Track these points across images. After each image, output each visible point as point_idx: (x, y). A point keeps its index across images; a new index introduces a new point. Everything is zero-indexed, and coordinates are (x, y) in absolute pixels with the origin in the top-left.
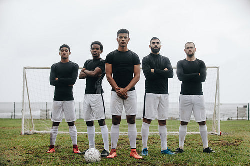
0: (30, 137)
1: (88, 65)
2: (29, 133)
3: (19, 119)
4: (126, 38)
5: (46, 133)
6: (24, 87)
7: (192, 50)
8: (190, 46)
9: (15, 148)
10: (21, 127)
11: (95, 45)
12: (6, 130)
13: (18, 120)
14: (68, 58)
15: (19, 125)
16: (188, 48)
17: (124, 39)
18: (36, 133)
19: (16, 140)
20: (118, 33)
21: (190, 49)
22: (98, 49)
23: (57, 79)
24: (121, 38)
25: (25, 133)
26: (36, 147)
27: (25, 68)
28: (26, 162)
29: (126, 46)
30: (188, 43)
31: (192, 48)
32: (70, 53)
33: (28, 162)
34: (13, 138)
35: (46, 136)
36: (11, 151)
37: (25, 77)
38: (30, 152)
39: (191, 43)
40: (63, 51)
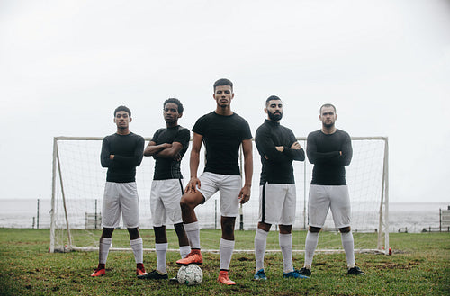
0: (63, 256)
1: (159, 137)
2: (63, 249)
3: (45, 229)
4: (227, 92)
5: (92, 251)
6: (54, 171)
7: (331, 117)
8: (328, 110)
9: (37, 270)
10: (49, 241)
11: (170, 104)
12: (24, 246)
13: (44, 232)
14: (127, 127)
15: (46, 240)
16: (325, 114)
17: (224, 94)
18: (74, 251)
19: (40, 260)
20: (215, 86)
21: (328, 116)
22: (173, 110)
23: (113, 156)
24: (220, 92)
25: (56, 251)
26: (73, 269)
27: (56, 139)
28: (56, 289)
29: (229, 106)
30: (325, 105)
31: (331, 114)
32: (131, 120)
33: (58, 289)
34: (34, 258)
35: (91, 254)
36: (32, 275)
37: (56, 154)
38: (62, 276)
39: (330, 105)
40: (119, 116)
